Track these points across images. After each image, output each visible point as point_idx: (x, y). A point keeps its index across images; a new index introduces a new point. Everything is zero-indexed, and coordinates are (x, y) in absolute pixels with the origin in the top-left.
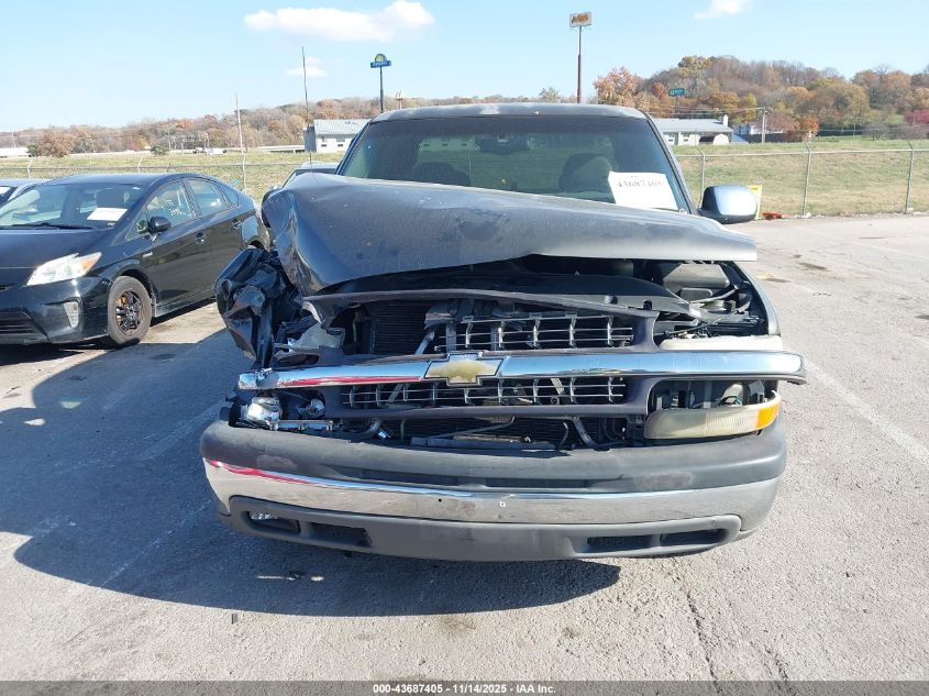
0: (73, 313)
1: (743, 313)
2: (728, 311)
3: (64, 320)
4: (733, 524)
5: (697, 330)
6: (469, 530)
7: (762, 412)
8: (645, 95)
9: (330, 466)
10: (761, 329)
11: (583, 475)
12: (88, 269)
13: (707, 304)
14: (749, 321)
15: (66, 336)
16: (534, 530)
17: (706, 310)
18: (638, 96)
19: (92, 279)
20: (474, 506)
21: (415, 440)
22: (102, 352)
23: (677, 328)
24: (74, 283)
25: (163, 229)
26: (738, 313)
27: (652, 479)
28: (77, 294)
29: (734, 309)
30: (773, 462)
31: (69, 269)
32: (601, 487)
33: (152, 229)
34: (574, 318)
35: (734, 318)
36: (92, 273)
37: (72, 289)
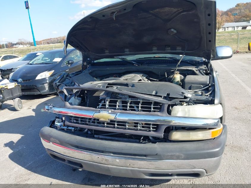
0: (46, 86)
1: (207, 96)
2: (202, 95)
3: (45, 88)
4: (203, 172)
5: (188, 102)
6: (108, 167)
7: (213, 132)
8: (224, 16)
9: (68, 144)
10: (212, 102)
11: (144, 153)
12: (50, 75)
13: (195, 92)
14: (208, 99)
15: (45, 92)
16: (129, 169)
17: (194, 94)
18: (222, 17)
19: (52, 77)
20: (109, 160)
21: (95, 136)
22: (55, 96)
23: (180, 101)
24: (47, 78)
25: (72, 63)
26: (205, 95)
27: (168, 156)
28: (48, 82)
29: (204, 94)
30: (217, 151)
31: (45, 75)
32: (150, 157)
33: (69, 63)
34: (141, 101)
35: (204, 98)
36: (51, 76)
37: (46, 80)
